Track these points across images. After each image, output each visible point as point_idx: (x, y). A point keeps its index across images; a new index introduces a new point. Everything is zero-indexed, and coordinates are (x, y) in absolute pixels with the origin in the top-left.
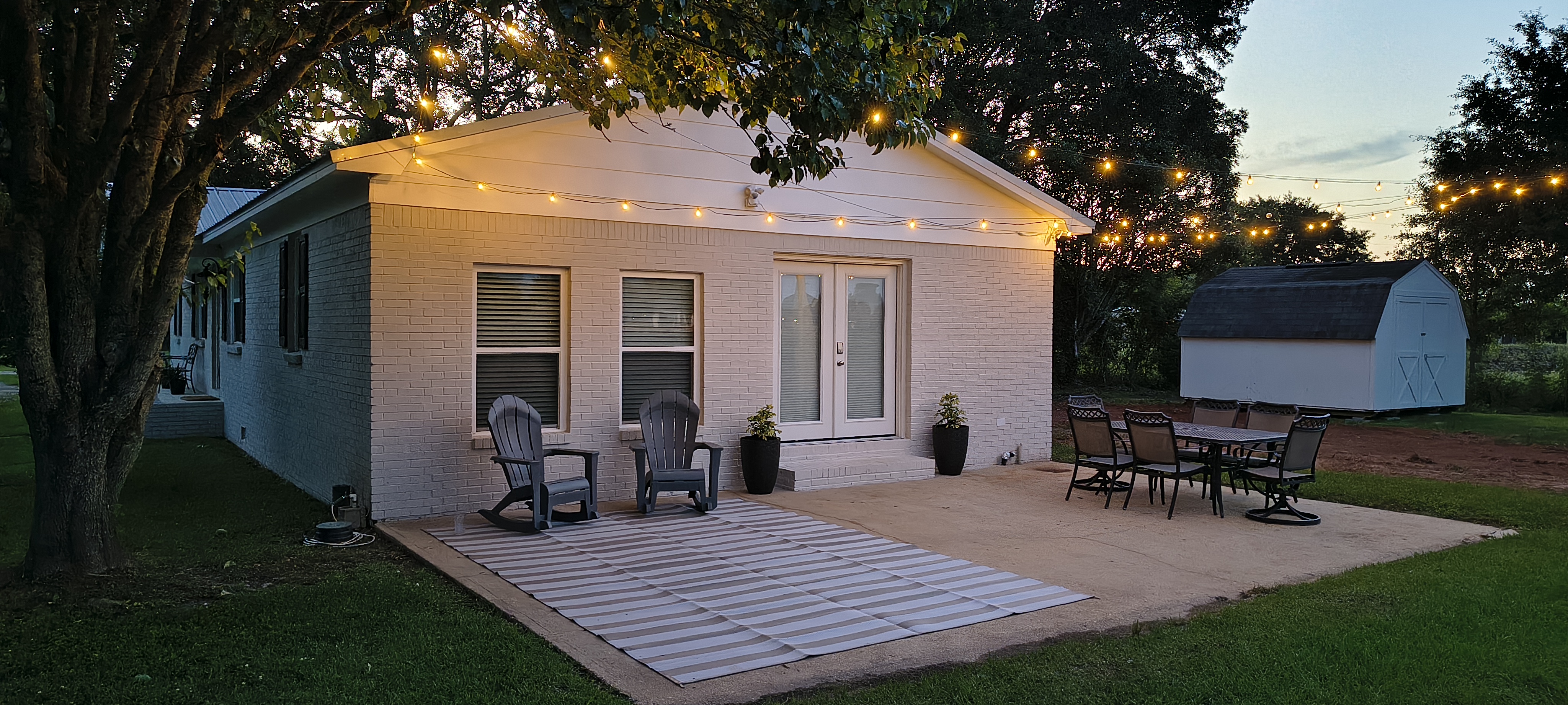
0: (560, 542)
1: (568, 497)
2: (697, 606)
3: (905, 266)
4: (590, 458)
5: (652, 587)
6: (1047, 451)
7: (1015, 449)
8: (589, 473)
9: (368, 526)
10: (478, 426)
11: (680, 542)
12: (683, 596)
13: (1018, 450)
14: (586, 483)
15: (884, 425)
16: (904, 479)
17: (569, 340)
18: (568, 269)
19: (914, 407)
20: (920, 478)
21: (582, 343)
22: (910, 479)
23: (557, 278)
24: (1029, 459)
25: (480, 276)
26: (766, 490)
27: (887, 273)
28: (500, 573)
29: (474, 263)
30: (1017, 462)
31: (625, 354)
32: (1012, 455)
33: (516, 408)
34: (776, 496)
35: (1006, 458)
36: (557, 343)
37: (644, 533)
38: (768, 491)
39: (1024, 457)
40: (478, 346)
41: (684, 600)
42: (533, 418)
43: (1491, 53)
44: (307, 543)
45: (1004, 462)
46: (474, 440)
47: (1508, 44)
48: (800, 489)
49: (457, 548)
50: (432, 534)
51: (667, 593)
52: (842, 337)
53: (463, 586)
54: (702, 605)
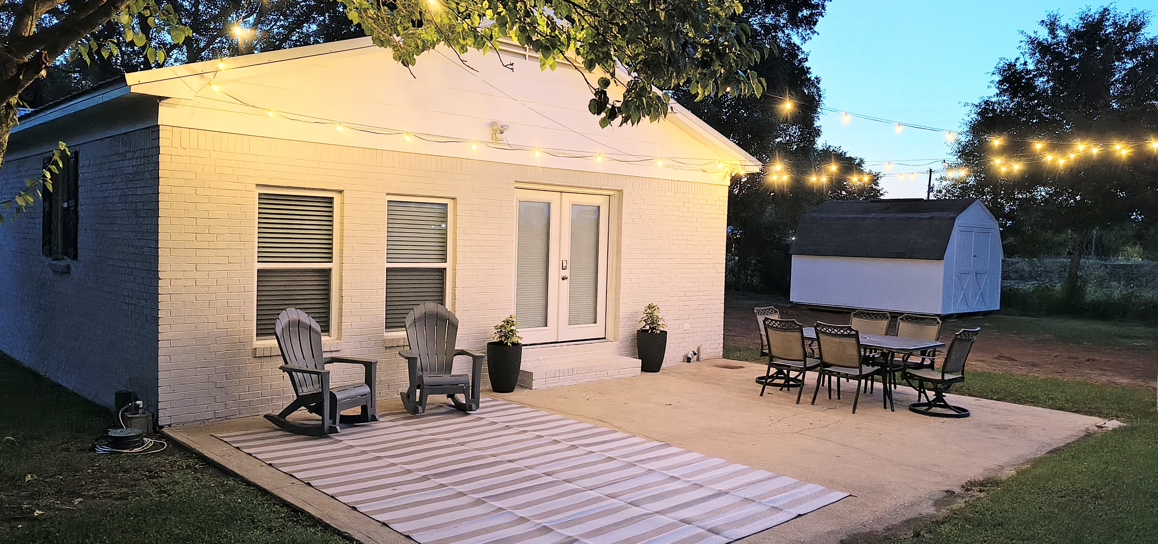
0: (352, 447)
1: (352, 402)
2: (517, 516)
3: (617, 196)
4: (369, 367)
5: (462, 494)
6: (720, 350)
7: (697, 349)
8: (369, 380)
9: (155, 432)
10: (257, 335)
11: (463, 444)
12: (498, 504)
13: (698, 350)
14: (367, 389)
15: (597, 330)
16: (618, 377)
17: (341, 257)
18: (341, 192)
19: (622, 315)
20: (630, 375)
21: (352, 259)
22: (622, 376)
23: (330, 200)
24: (706, 357)
25: (261, 197)
26: (509, 389)
27: (602, 201)
28: (313, 483)
29: (257, 185)
30: (698, 359)
31: (388, 270)
32: (695, 354)
33: (299, 320)
34: (518, 394)
35: (691, 357)
36: (330, 259)
37: (423, 435)
38: (510, 390)
39: (702, 356)
40: (258, 262)
41: (500, 509)
42: (313, 328)
43: (1021, 42)
44: (100, 450)
45: (689, 360)
46: (255, 349)
47: (1033, 35)
48: (538, 387)
49: (256, 456)
50: (224, 439)
51: (480, 502)
52: (566, 256)
53: (279, 498)
54: (520, 513)
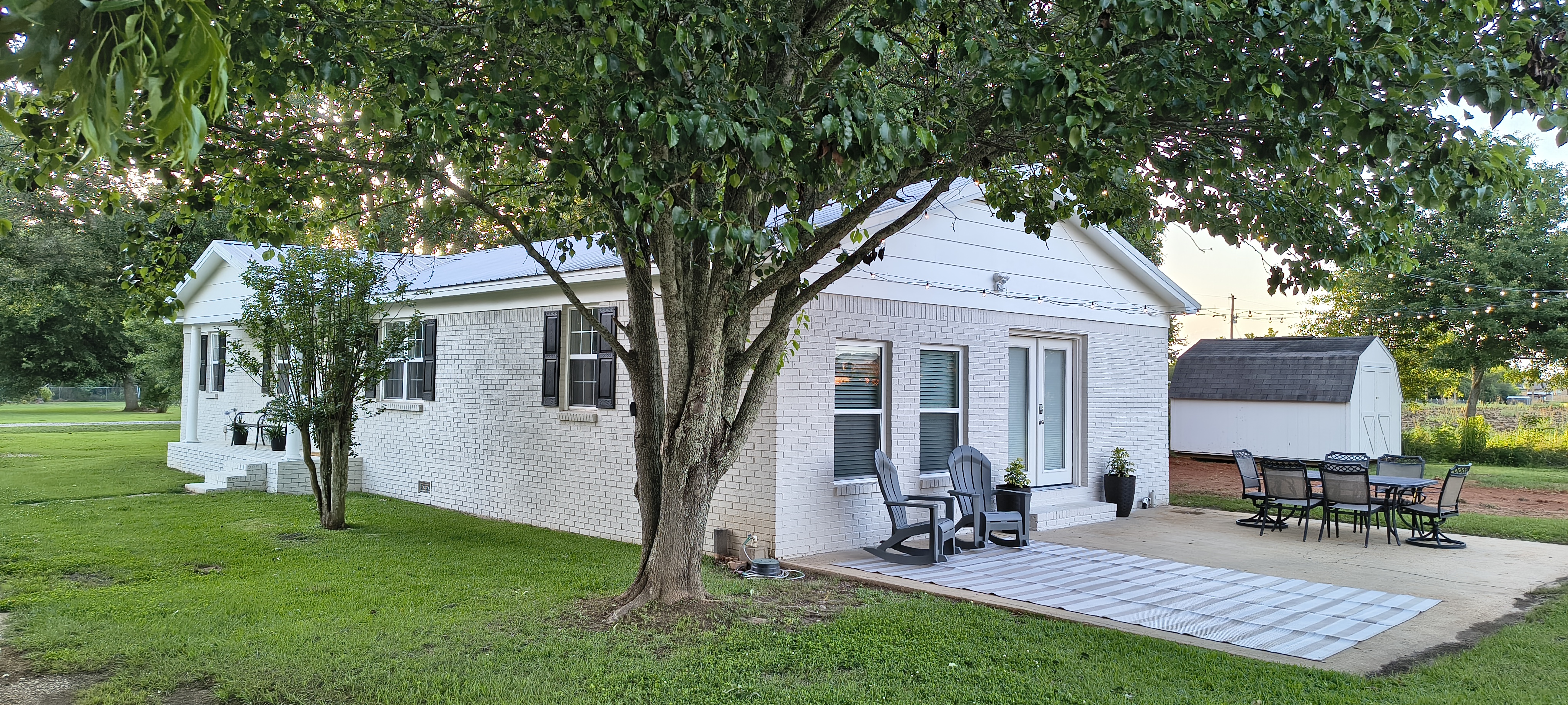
3: (1081, 341)
6: (1167, 497)
10: (835, 475)
13: (1150, 496)
15: (1064, 476)
16: (1097, 521)
17: (890, 403)
18: (890, 343)
19: (1089, 460)
20: (1108, 520)
21: (896, 406)
22: (1103, 520)
24: (1159, 503)
27: (1067, 346)
29: (836, 338)
30: (1151, 506)
31: (922, 415)
32: (1149, 500)
35: (1146, 502)
39: (1155, 502)
40: (835, 408)
45: (1144, 506)
46: (836, 488)
52: (1041, 399)
